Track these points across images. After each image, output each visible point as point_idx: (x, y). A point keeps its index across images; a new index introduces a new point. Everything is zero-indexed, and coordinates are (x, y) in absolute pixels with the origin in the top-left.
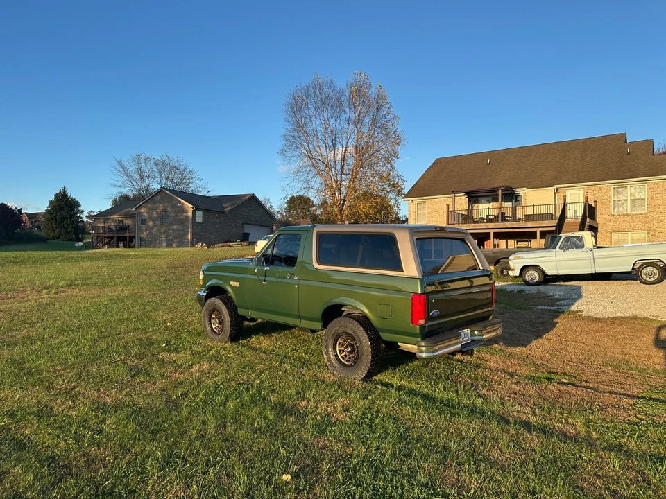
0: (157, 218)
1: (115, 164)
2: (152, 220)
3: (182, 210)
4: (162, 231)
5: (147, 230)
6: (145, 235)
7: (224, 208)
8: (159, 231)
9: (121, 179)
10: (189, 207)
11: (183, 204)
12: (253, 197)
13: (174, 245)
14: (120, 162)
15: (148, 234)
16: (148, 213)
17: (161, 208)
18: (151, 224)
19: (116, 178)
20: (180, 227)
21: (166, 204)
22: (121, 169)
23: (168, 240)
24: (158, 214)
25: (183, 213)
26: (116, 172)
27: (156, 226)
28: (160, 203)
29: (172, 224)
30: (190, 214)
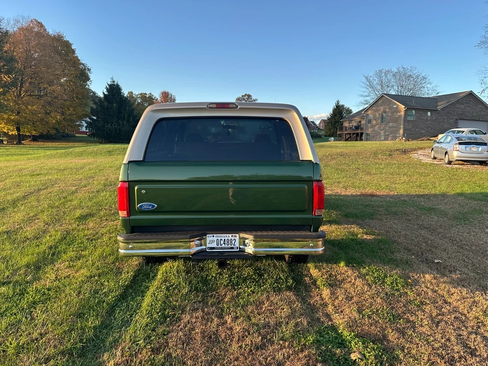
0: (379, 118)
1: (364, 80)
2: (375, 120)
3: (397, 110)
4: (382, 128)
5: (371, 127)
6: (370, 131)
7: (437, 106)
8: (379, 127)
9: (367, 90)
10: (402, 107)
11: (398, 105)
12: (471, 94)
13: (390, 138)
14: (366, 78)
15: (372, 131)
16: (373, 114)
17: (382, 110)
18: (374, 122)
19: (364, 90)
20: (395, 125)
21: (386, 106)
22: (368, 83)
23: (385, 135)
24: (379, 115)
25: (397, 113)
26: (364, 85)
27: (377, 124)
28: (382, 106)
29: (389, 122)
30: (402, 113)
